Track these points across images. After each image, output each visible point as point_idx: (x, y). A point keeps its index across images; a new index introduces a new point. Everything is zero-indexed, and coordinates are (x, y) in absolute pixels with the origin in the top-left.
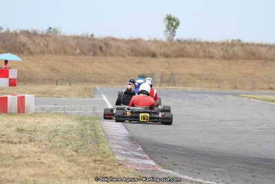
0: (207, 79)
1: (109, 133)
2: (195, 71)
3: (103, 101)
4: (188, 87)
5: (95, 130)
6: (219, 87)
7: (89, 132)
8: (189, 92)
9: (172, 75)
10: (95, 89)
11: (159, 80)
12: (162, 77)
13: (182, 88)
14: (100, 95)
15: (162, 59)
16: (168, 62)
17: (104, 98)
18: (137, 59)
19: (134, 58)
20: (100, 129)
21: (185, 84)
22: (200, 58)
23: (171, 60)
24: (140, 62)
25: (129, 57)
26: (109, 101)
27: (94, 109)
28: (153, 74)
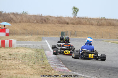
0: (90, 34)
1: (48, 56)
2: (85, 31)
5: (42, 55)
6: (95, 37)
7: (40, 56)
8: (83, 39)
9: (75, 32)
10: (42, 38)
11: (70, 34)
12: (71, 33)
13: (79, 37)
15: (71, 25)
16: (73, 26)
17: (46, 41)
18: (60, 25)
19: (59, 24)
20: (44, 54)
21: (81, 36)
22: (87, 25)
23: (75, 26)
24: (62, 26)
25: (57, 24)
26: (48, 43)
27: (42, 46)
28: (67, 31)
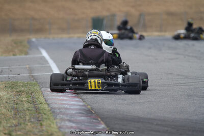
1: (56, 106)
2: (173, 9)
3: (43, 58)
4: (165, 31)
5: (33, 102)
7: (26, 105)
9: (141, 15)
10: (29, 42)
13: (157, 34)
14: (38, 49)
17: (44, 54)
20: (42, 100)
21: (161, 28)
26: (52, 58)
27: (31, 70)
28: (113, 16)
